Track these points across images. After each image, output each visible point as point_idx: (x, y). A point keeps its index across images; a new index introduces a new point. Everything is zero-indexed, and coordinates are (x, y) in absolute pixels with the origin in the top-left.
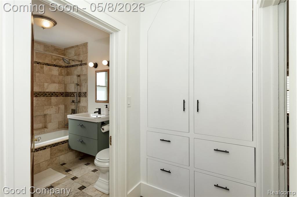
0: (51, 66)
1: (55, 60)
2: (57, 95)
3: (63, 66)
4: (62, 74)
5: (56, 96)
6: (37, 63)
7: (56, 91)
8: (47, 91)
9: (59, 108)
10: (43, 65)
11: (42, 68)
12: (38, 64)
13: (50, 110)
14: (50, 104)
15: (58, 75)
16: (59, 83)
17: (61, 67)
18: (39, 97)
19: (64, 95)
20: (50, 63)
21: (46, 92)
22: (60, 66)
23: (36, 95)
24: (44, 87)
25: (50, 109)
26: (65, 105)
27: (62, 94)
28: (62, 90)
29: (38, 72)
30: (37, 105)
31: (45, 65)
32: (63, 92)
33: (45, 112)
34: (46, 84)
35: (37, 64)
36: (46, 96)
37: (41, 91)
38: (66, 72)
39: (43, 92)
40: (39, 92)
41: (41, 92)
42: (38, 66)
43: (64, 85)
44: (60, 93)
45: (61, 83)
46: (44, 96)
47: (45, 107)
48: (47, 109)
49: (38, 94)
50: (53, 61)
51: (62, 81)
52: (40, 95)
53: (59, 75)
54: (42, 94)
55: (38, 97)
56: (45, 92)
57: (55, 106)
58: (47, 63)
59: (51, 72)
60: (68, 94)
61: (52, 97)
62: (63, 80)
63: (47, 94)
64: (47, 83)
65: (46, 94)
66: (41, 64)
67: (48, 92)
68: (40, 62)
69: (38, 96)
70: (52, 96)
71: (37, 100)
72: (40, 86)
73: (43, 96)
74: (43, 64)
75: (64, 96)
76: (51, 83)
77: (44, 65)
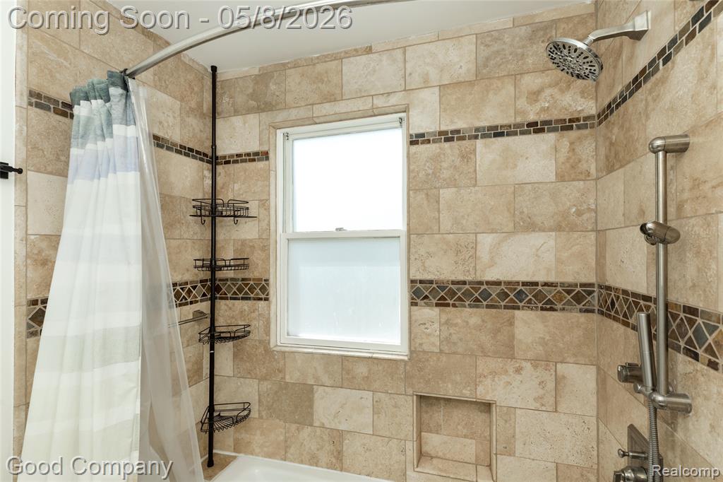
0: (515, 134)
1: (535, 95)
2: (549, 302)
3: (586, 119)
4: (584, 166)
5: (542, 309)
6: (447, 140)
7: (541, 278)
8: (491, 275)
9: (559, 380)
10: (473, 141)
11: (467, 157)
12: (451, 139)
13: (509, 383)
14: (508, 351)
15: (553, 178)
16: (563, 226)
17: (571, 128)
18: (454, 306)
19: (594, 301)
20: (505, 122)
21: (488, 283)
22: (567, 125)
23: (442, 298)
24: (475, 257)
25: (505, 378)
26: (599, 369)
27: (578, 298)
28: (578, 272)
29: (452, 183)
30: (446, 349)
31: (484, 136)
32: (584, 280)
33: (480, 389)
34: (486, 241)
35: (447, 145)
36: (488, 307)
37: (461, 278)
38: (603, 151)
39: (470, 283)
40: (453, 283)
41: (464, 283)
42: (449, 151)
43: (593, 236)
44: (568, 288)
45: (573, 228)
46: (476, 303)
47: (484, 365)
48: (494, 373)
49: (452, 293)
50: (522, 103)
51: (579, 213)
52: (460, 299)
53: (561, 177)
54: (468, 294)
55: (448, 305)
56: (481, 283)
57: (535, 362)
58: (490, 128)
59: (516, 166)
60: (613, 303)
61: (517, 312)
62: (585, 206)
63: (494, 291)
64: (493, 231)
65: (486, 295)
66: (463, 138)
67: (498, 283)
68: (458, 131)
69: (451, 302)
70: (518, 308)
71: (447, 322)
72: (458, 252)
73: (470, 306)
74: (470, 137)
75: (592, 311)
76: (514, 232)
77: (476, 137)
